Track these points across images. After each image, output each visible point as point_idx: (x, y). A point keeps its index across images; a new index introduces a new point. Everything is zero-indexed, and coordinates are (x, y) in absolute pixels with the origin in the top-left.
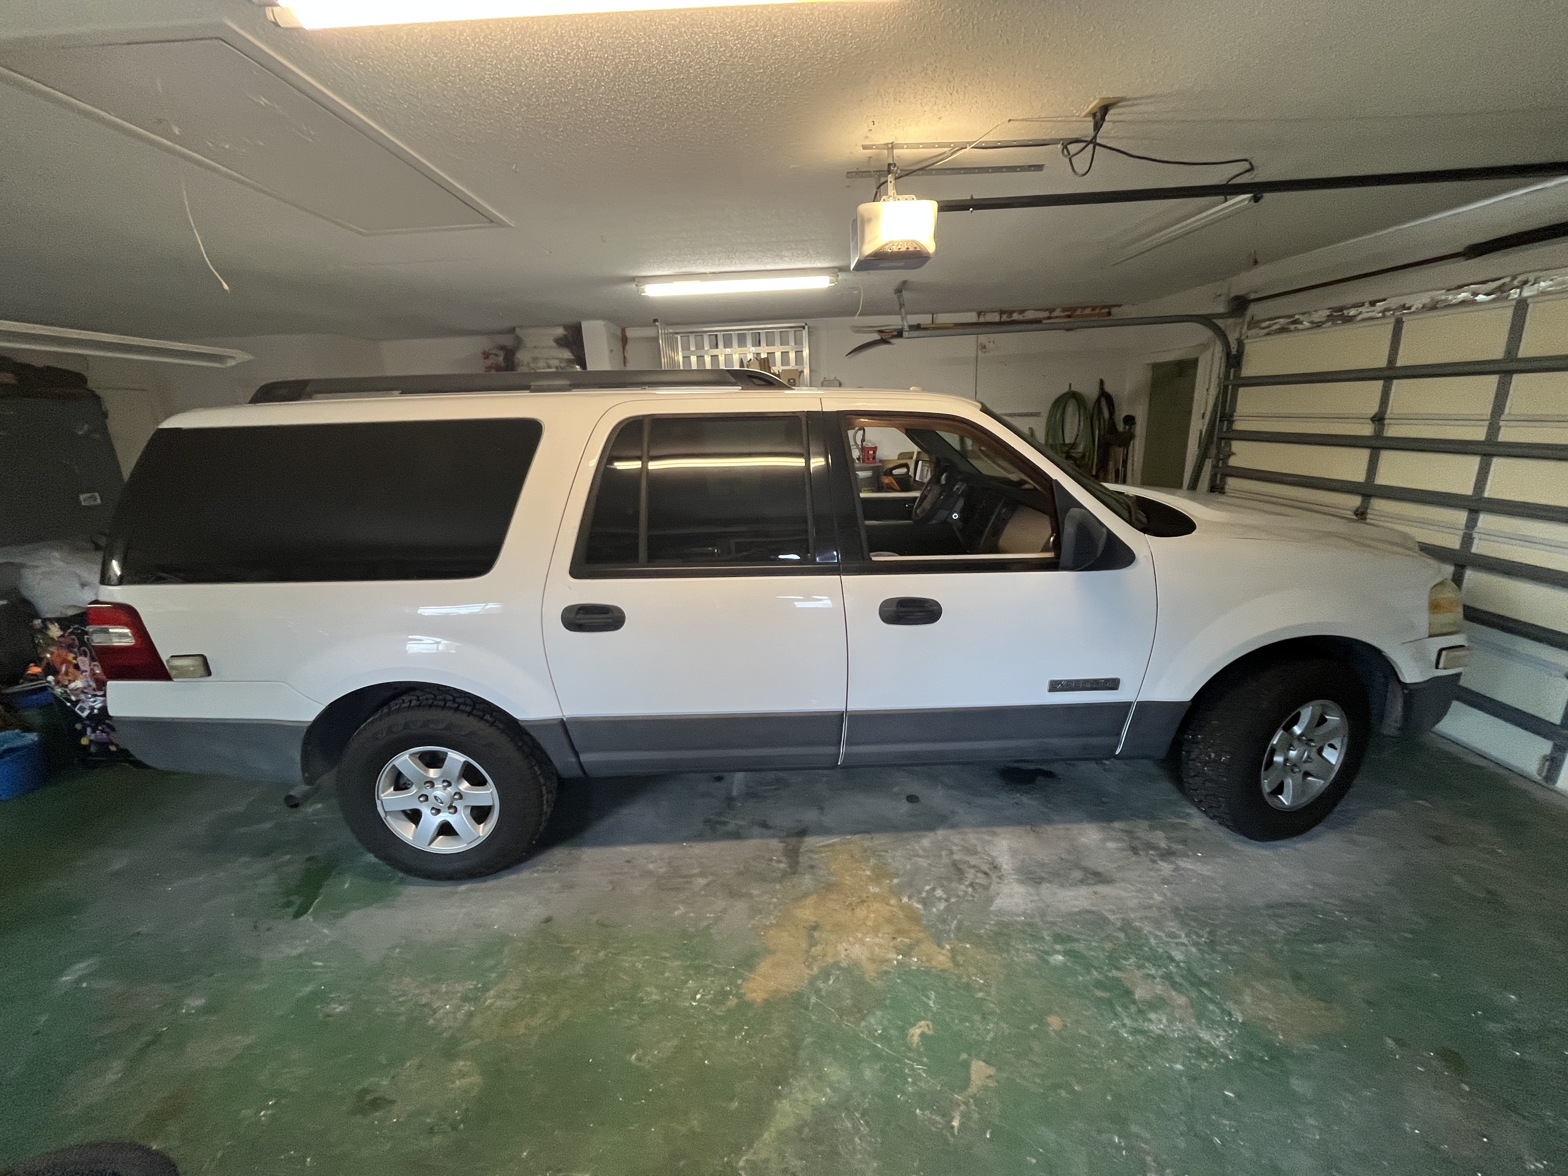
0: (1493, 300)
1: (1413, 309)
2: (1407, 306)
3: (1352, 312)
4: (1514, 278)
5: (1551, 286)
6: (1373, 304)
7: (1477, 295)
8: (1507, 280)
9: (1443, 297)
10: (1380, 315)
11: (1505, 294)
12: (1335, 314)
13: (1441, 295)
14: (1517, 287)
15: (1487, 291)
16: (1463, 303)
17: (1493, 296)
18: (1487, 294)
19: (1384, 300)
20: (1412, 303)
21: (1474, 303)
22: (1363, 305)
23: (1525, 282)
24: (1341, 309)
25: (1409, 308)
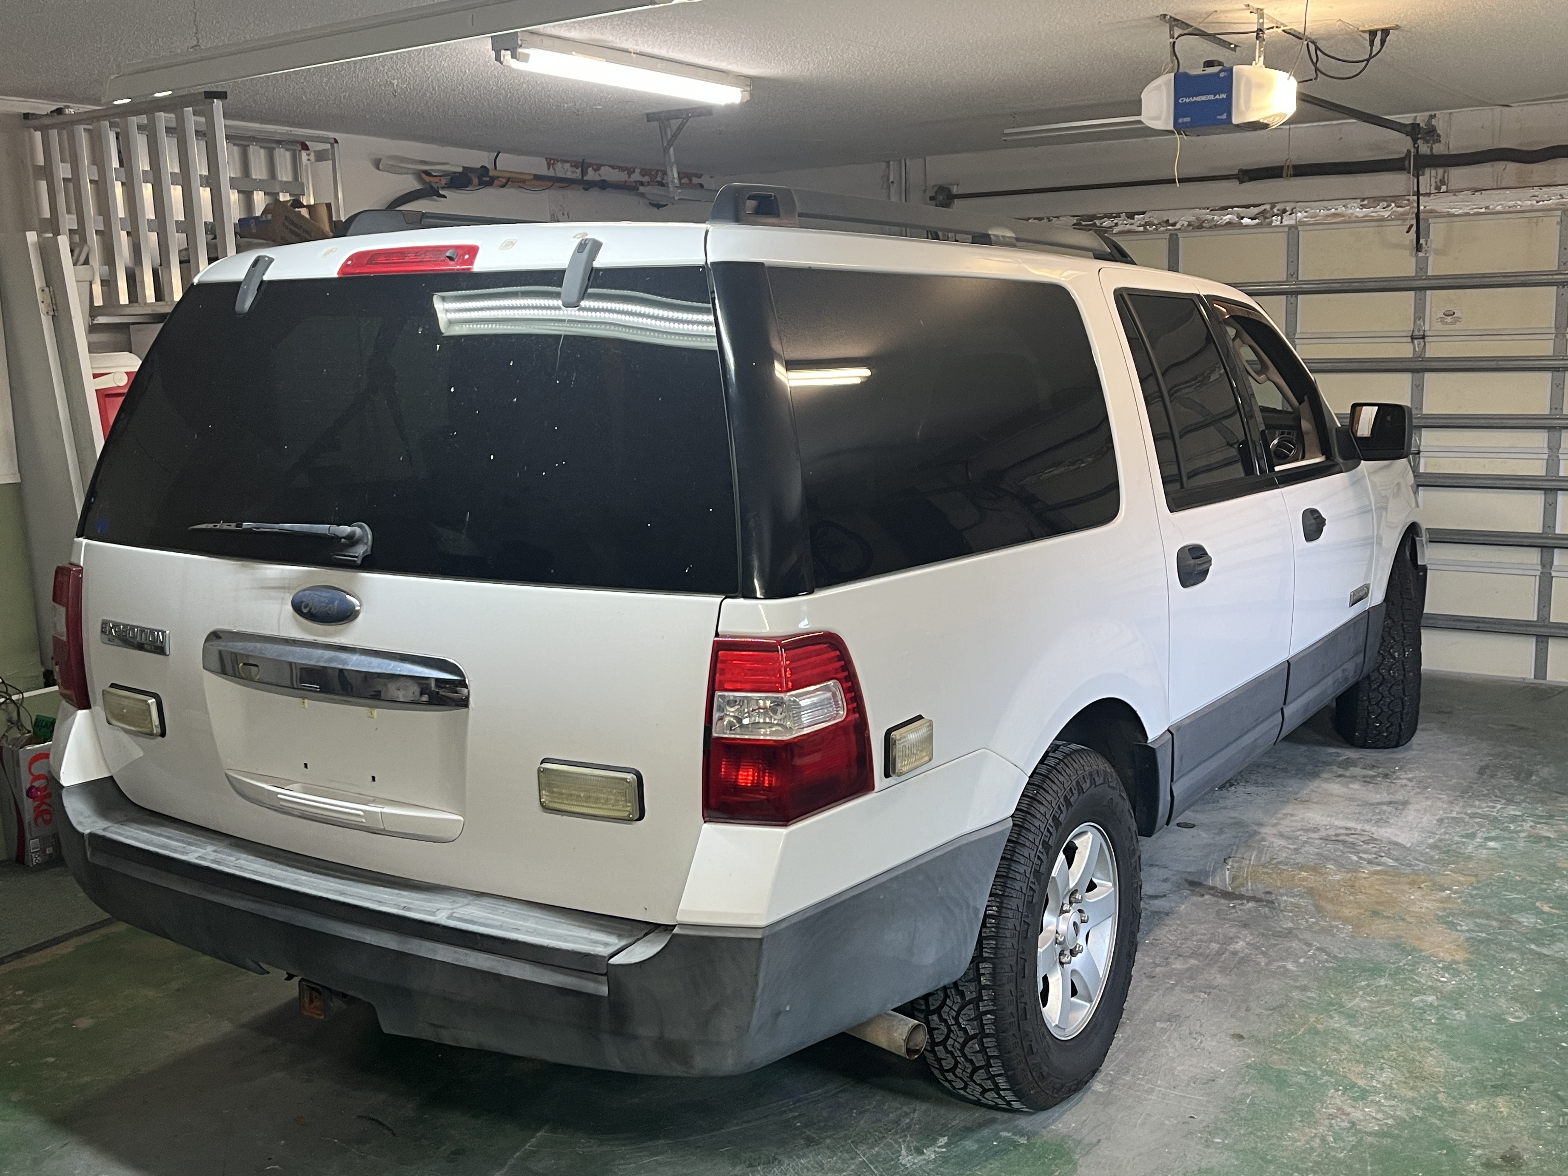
0: (1258, 224)
1: (1178, 226)
2: (1170, 222)
3: (1107, 223)
4: (1273, 206)
5: (1305, 217)
6: (1131, 216)
7: (1242, 218)
8: (1267, 207)
9: (1209, 217)
10: (1141, 229)
11: (1267, 220)
12: (1083, 223)
13: (1206, 215)
14: (1277, 215)
15: (1252, 216)
16: (1229, 224)
17: (1257, 221)
18: (1252, 219)
19: (1144, 213)
20: (1177, 219)
21: (1240, 226)
22: (1118, 215)
23: (1284, 211)
24: (1092, 218)
25: (1174, 225)
